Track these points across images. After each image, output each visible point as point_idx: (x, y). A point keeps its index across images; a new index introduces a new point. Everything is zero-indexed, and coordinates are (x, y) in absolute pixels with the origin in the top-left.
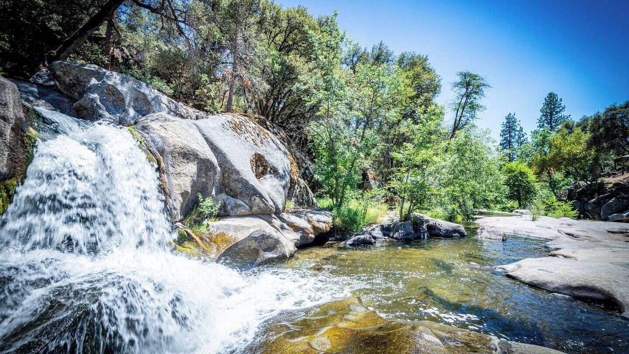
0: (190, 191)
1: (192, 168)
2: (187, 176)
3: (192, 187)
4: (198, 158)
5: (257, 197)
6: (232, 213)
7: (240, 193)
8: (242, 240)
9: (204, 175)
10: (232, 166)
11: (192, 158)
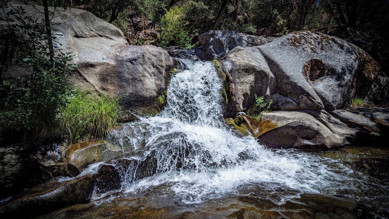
0: (249, 93)
1: (251, 78)
2: (247, 83)
3: (251, 90)
4: (255, 71)
5: (304, 95)
6: (282, 107)
7: (290, 93)
8: (281, 127)
9: (260, 82)
10: (283, 73)
11: (251, 71)
